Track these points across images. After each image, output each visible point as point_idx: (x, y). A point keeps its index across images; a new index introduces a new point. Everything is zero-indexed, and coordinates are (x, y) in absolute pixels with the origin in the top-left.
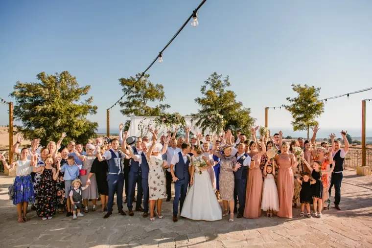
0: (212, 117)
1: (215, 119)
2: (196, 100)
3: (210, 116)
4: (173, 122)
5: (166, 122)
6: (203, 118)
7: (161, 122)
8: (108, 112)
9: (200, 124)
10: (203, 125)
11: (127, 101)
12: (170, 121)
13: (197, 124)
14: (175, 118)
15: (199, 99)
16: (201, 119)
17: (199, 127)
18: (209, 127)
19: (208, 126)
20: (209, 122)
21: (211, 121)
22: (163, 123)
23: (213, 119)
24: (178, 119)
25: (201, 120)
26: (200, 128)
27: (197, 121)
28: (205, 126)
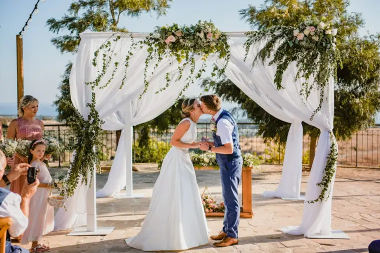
0: (306, 32)
1: (316, 39)
2: (243, 12)
3: (302, 31)
4: (196, 47)
5: (175, 46)
6: (280, 36)
7: (162, 46)
8: (19, 40)
9: (272, 53)
10: (278, 56)
11: (71, 16)
12: (189, 44)
13: (263, 54)
14: (202, 35)
15: (252, 11)
16: (275, 38)
17: (268, 60)
18: (295, 63)
19: (294, 59)
20: (298, 47)
21: (304, 43)
22: (168, 50)
23: (309, 37)
24: (210, 37)
25: (273, 41)
26: (270, 64)
27: (263, 44)
28: (284, 58)
